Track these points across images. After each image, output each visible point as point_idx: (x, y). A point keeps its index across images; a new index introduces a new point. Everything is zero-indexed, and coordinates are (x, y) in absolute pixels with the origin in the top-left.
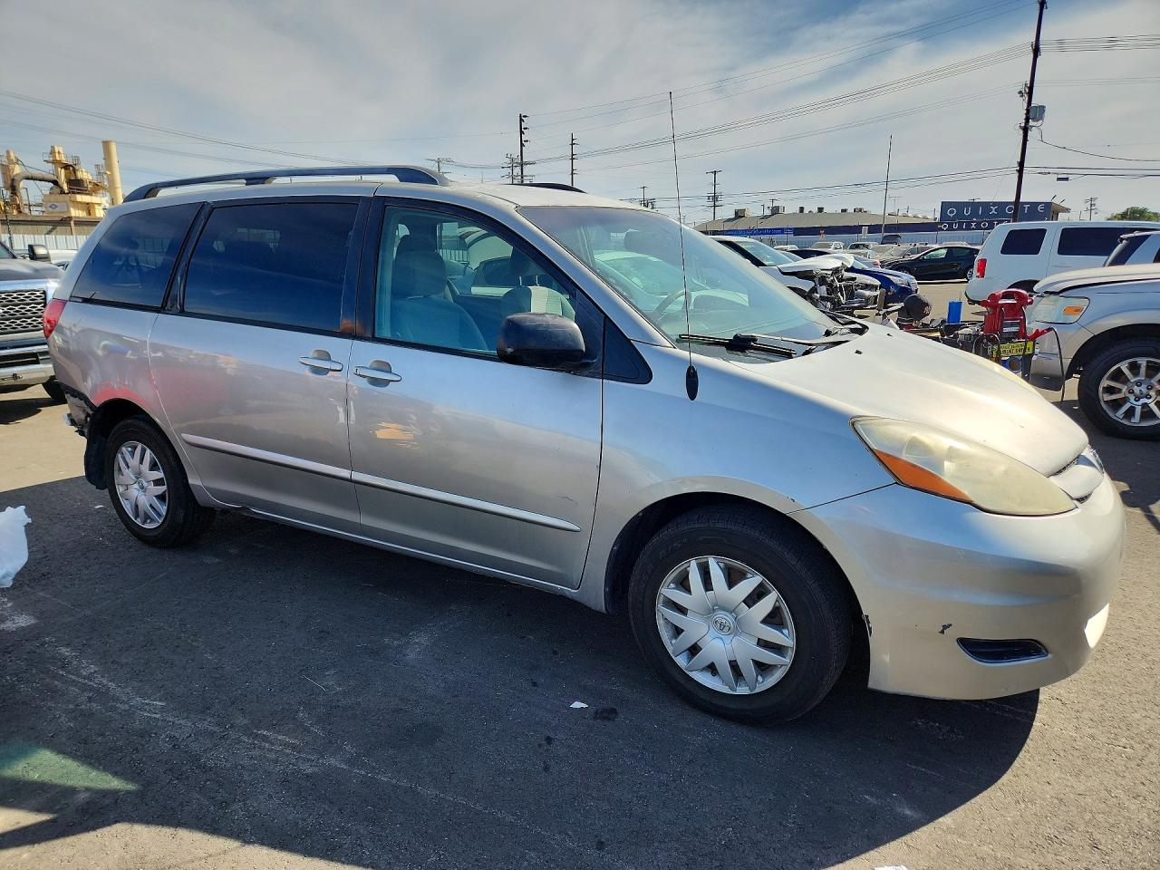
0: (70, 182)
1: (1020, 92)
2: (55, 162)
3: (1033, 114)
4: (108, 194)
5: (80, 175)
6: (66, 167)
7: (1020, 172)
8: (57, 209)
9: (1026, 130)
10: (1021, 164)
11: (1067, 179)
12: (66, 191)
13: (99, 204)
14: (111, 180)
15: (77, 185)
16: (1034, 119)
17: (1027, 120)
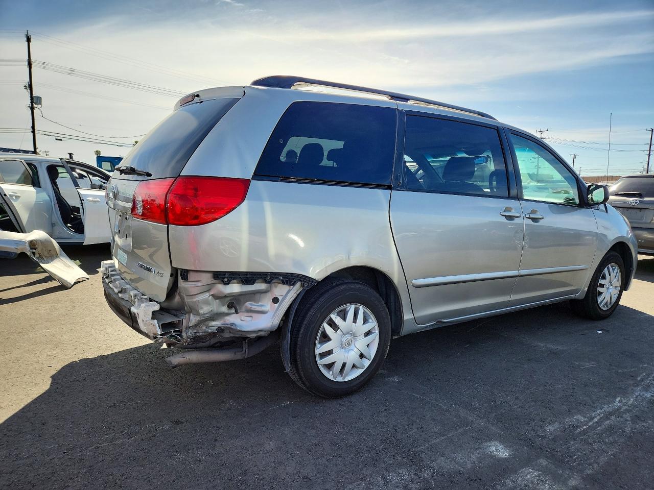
1: (25, 86)
3: (35, 101)
7: (33, 132)
9: (32, 108)
10: (33, 127)
11: (61, 140)
16: (37, 104)
17: (32, 105)
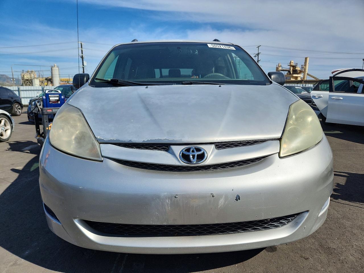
0: (293, 71)
2: (291, 66)
4: (303, 73)
5: (296, 68)
6: (293, 66)
8: (288, 79)
12: (292, 73)
13: (300, 77)
14: (305, 70)
15: (295, 72)
